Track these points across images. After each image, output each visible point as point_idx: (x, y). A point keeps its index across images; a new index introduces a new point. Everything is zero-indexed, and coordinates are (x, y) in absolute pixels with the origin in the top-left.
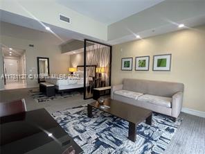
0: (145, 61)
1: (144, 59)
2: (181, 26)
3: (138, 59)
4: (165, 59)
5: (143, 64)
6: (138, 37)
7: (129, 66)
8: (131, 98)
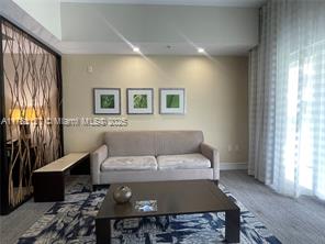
0: (145, 96)
1: (144, 93)
2: (201, 51)
3: (131, 93)
4: (178, 96)
5: (142, 102)
6: (136, 50)
7: (112, 106)
8: (148, 169)
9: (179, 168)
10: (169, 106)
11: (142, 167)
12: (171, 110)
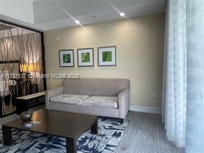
0: (88, 54)
1: (88, 51)
4: (111, 52)
5: (86, 58)
7: (69, 62)
8: (75, 104)
9: (93, 106)
10: (104, 60)
11: (71, 102)
12: (106, 63)
